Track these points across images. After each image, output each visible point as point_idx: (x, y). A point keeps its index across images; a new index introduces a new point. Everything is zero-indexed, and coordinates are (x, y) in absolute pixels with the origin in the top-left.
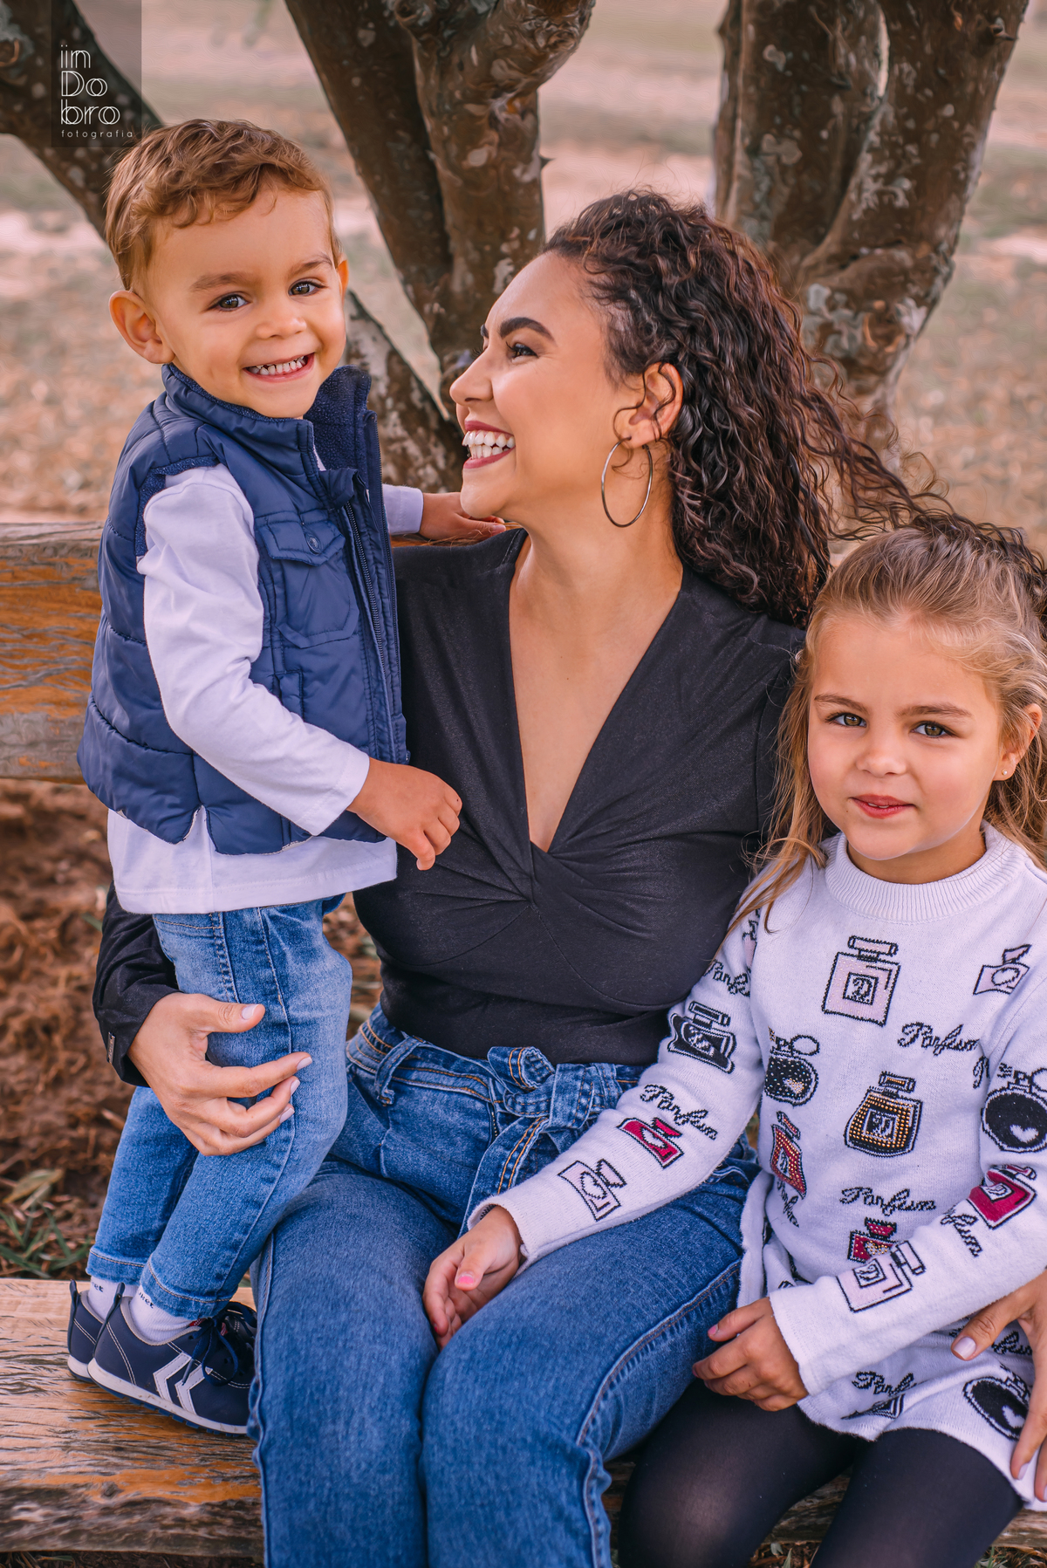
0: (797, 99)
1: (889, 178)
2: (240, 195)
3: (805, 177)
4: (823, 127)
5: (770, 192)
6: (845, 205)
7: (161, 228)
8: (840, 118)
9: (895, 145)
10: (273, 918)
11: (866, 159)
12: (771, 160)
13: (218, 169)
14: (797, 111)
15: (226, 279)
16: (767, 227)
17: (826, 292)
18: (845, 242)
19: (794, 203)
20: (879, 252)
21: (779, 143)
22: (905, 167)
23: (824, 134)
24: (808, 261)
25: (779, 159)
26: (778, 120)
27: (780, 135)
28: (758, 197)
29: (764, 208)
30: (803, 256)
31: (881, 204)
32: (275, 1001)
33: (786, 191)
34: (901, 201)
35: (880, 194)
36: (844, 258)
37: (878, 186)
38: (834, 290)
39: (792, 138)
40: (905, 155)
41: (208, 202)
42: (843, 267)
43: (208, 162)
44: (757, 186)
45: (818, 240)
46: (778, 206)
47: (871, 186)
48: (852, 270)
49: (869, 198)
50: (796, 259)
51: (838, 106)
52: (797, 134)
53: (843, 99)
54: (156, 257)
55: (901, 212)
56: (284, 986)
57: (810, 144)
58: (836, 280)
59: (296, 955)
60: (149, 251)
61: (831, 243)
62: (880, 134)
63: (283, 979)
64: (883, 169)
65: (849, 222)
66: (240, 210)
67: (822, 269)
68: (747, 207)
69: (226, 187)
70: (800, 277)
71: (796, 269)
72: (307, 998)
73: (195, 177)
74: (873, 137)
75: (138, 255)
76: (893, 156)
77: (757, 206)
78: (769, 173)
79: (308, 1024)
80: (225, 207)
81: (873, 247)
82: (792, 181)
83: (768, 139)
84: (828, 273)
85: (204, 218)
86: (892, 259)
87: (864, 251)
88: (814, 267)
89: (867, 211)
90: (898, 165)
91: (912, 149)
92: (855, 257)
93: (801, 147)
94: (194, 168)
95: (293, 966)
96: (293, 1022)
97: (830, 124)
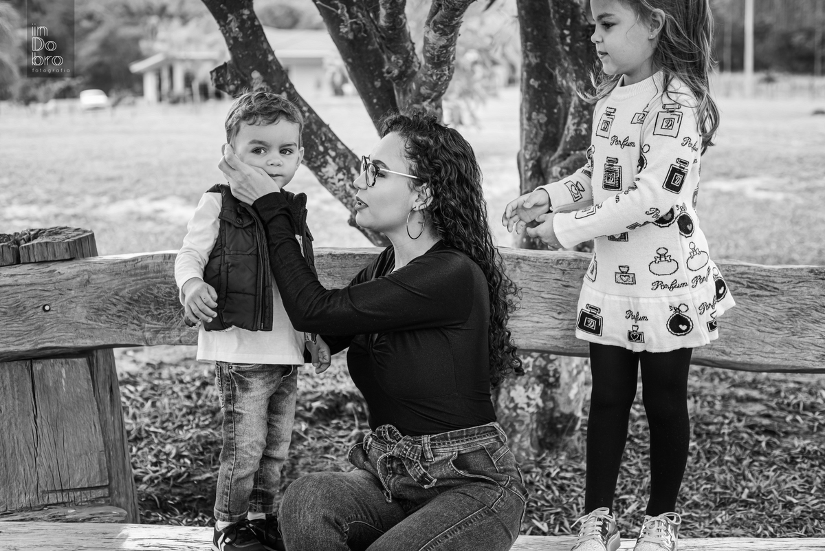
0: (543, 98)
1: (579, 124)
2: (271, 118)
3: (549, 127)
4: (555, 108)
5: (536, 134)
6: (564, 136)
7: (243, 124)
8: (561, 105)
9: (579, 112)
10: (233, 374)
11: (570, 117)
12: (536, 122)
13: (266, 108)
14: (544, 102)
15: (260, 142)
16: (536, 147)
17: (559, 169)
18: (564, 150)
19: (546, 137)
20: (577, 152)
21: (538, 115)
22: (584, 120)
23: (556, 111)
24: (552, 158)
25: (538, 121)
26: (537, 107)
27: (539, 112)
28: (532, 136)
29: (535, 140)
30: (550, 157)
31: (576, 134)
32: (230, 403)
33: (542, 133)
34: (584, 132)
35: (576, 130)
36: (564, 156)
37: (575, 127)
38: (562, 168)
39: (543, 113)
40: (584, 115)
41: (260, 119)
42: (565, 159)
43: (263, 106)
44: (531, 132)
45: (555, 150)
46: (540, 139)
47: (572, 128)
48: (568, 160)
49: (572, 133)
50: (548, 158)
51: (560, 100)
52: (545, 111)
53: (562, 97)
54: (240, 133)
55: (584, 137)
56: (234, 399)
57: (550, 115)
58: (563, 164)
59: (240, 388)
60: (238, 130)
61: (560, 151)
62: (574, 108)
63: (234, 396)
64: (576, 121)
65: (565, 142)
66: (270, 123)
67: (557, 161)
68: (528, 140)
69: (266, 115)
70: (550, 165)
71: (548, 162)
72: (241, 405)
73: (258, 110)
74: (572, 110)
75: (234, 131)
76: (579, 116)
77: (532, 140)
78: (535, 127)
79: (239, 413)
80: (265, 121)
81: (575, 151)
82: (544, 129)
83: (534, 114)
84: (560, 162)
85: (258, 123)
86: (582, 154)
87: (572, 152)
88: (555, 160)
89: (572, 137)
90: (581, 119)
91: (586, 113)
92: (569, 155)
93: (546, 115)
94: (258, 106)
95: (238, 392)
96: (234, 411)
97: (558, 107)
